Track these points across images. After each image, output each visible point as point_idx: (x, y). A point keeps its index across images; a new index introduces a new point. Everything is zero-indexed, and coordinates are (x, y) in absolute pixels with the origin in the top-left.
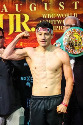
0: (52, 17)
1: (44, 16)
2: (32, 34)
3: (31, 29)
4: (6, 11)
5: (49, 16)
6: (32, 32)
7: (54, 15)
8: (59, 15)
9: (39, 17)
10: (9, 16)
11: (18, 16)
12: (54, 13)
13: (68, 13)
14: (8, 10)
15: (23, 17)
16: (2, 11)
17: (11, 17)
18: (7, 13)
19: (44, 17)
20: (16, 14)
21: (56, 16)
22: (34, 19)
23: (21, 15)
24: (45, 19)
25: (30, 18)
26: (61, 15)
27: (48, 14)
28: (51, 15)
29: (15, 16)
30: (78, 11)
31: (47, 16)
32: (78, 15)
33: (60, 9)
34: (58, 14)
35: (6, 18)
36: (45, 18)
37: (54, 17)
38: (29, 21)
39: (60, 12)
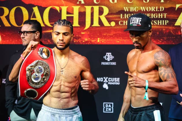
0: (135, 10)
1: (126, 9)
2: (111, 29)
3: (110, 24)
4: (83, 2)
5: (132, 9)
6: (111, 26)
7: (137, 7)
8: (143, 9)
9: (120, 10)
10: (85, 8)
11: (96, 9)
12: (137, 6)
13: (153, 6)
14: (84, 2)
15: (101, 10)
16: (78, 3)
17: (88, 9)
18: (83, 5)
19: (125, 11)
20: (94, 7)
21: (140, 9)
22: (115, 12)
23: (99, 7)
24: (127, 13)
25: (109, 11)
26: (145, 8)
27: (130, 7)
28: (134, 8)
29: (92, 9)
30: (165, 4)
31: (129, 9)
32: (165, 8)
33: (144, 1)
34: (141, 8)
35: (82, 10)
36: (127, 11)
37: (137, 11)
38: (108, 14)
39: (144, 5)
